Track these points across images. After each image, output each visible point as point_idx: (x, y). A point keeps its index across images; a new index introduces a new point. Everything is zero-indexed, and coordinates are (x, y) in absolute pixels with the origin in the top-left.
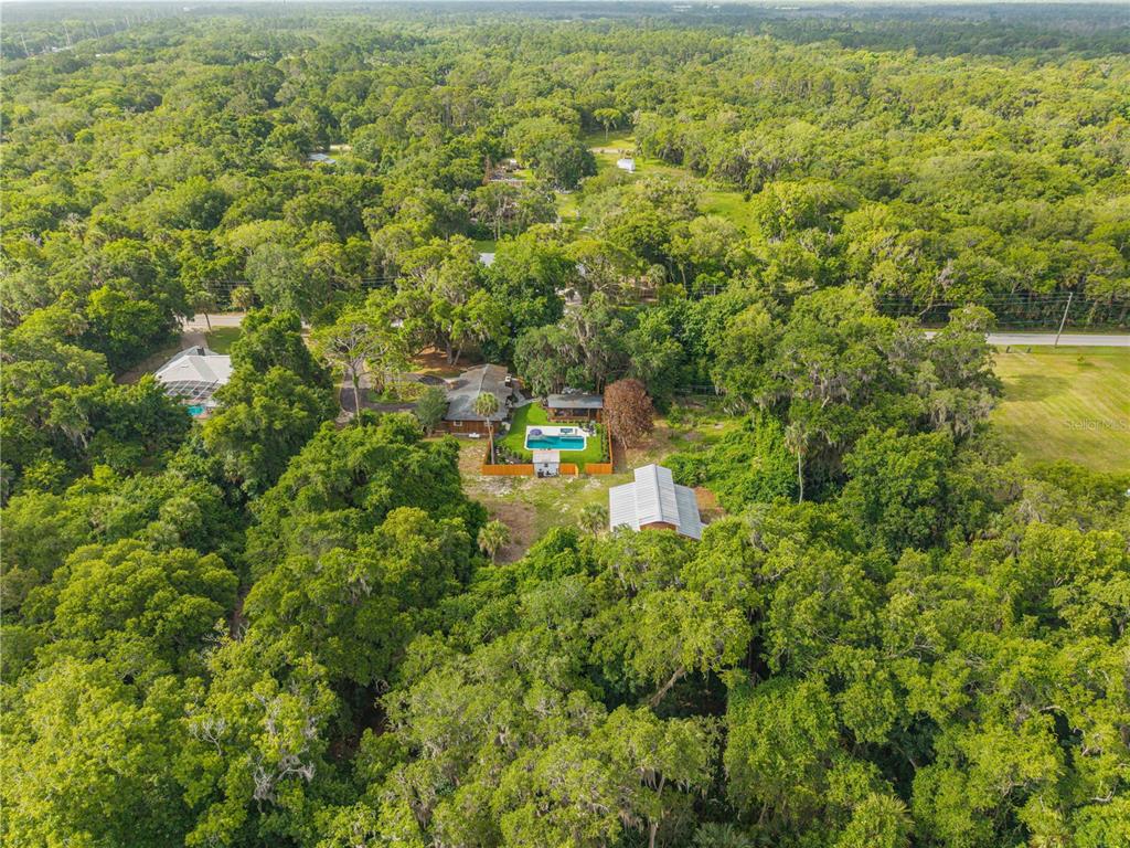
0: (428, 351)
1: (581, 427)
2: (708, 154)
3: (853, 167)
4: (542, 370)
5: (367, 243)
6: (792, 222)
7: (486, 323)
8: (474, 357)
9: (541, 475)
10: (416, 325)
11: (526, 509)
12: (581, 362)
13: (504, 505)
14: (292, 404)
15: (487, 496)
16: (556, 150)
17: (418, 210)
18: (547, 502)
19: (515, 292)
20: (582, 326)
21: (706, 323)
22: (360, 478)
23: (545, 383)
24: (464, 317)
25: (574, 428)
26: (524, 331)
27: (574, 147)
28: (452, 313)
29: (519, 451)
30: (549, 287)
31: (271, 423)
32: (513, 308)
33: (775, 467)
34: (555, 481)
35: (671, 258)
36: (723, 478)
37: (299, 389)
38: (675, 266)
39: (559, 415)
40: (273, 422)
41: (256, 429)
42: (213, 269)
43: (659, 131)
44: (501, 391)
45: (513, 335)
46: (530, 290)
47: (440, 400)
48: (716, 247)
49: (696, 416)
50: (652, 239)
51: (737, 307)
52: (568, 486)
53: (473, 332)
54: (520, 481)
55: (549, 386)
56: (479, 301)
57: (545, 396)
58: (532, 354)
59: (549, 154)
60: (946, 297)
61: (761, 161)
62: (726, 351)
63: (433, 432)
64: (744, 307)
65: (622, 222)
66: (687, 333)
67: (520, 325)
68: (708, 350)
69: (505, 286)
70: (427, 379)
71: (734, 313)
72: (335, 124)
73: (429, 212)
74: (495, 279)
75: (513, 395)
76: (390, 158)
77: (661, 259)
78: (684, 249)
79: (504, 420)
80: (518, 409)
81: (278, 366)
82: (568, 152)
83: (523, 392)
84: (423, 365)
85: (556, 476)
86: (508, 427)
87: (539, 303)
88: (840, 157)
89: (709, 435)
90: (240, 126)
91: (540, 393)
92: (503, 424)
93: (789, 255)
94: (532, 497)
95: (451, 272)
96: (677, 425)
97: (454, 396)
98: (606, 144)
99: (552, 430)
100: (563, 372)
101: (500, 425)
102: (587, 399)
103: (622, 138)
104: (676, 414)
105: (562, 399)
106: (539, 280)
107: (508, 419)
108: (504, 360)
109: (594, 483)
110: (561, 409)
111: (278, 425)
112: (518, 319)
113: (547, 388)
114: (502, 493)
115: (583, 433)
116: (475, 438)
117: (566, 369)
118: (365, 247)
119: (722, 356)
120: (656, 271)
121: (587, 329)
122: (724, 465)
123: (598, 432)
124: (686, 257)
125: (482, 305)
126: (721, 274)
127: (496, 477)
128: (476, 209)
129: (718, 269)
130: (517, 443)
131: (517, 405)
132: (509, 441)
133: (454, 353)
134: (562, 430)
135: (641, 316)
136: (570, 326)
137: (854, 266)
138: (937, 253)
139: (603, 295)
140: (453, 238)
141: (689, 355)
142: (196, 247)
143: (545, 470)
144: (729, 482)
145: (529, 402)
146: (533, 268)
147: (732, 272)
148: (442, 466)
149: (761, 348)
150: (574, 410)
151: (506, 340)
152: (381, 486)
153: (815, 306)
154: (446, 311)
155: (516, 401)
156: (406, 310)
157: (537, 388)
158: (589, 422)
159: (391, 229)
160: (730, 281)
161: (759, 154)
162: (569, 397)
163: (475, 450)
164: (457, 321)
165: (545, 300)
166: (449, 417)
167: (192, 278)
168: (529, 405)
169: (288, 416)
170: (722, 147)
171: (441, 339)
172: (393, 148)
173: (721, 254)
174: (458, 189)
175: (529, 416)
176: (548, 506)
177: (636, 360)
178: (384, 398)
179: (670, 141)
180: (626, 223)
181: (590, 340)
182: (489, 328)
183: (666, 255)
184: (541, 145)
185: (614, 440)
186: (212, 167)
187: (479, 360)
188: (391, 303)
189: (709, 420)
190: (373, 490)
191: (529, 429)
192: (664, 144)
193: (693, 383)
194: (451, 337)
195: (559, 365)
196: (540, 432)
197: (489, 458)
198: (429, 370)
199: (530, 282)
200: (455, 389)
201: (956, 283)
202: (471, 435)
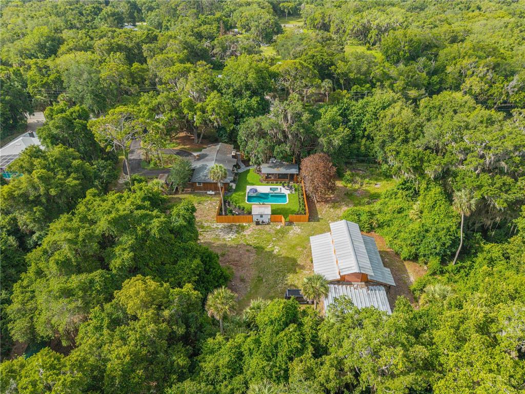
0: (182, 134)
1: (284, 187)
2: (345, 24)
3: (431, 28)
4: (257, 147)
5: (144, 66)
6: (408, 55)
7: (218, 114)
8: (211, 139)
9: (258, 223)
10: (172, 117)
11: (248, 251)
12: (285, 142)
13: (232, 247)
14: (68, 174)
15: (218, 239)
16: (260, 21)
17: (177, 47)
18: (262, 245)
19: (238, 94)
20: (286, 117)
21: (365, 115)
22: (107, 242)
23: (259, 156)
24: (203, 111)
25: (279, 187)
26: (245, 120)
27: (270, 19)
28: (195, 107)
29: (242, 205)
30: (260, 91)
31: (47, 190)
32: (236, 105)
33: (436, 222)
34: (267, 228)
35: (336, 76)
36: (389, 226)
37: (76, 162)
38: (338, 80)
39: (268, 178)
40: (49, 189)
41: (37, 194)
42: (46, 82)
43: (317, 13)
44: (229, 161)
45: (237, 123)
46: (248, 92)
47: (187, 168)
48: (364, 69)
49: (362, 179)
50: (324, 63)
51: (385, 105)
52: (277, 232)
53: (210, 121)
54: (243, 228)
55: (261, 157)
56: (213, 99)
57: (259, 164)
58: (250, 136)
59: (256, 23)
60: (511, 100)
61: (378, 25)
62: (381, 134)
63: (183, 191)
64: (389, 105)
65: (304, 54)
66: (352, 123)
67: (242, 116)
68: (366, 133)
69: (231, 89)
70: (180, 153)
71: (384, 108)
72: (139, 11)
73: (185, 48)
74: (224, 85)
75: (237, 164)
76: (167, 26)
77: (330, 76)
78: (345, 69)
79: (231, 182)
80: (240, 173)
81: (60, 145)
82: (267, 22)
83: (244, 162)
84: (179, 144)
85: (268, 224)
86: (234, 186)
87: (254, 101)
88: (424, 22)
89: (372, 192)
90: (85, 10)
91: (256, 163)
92: (231, 184)
93: (411, 74)
94: (252, 241)
95: (194, 80)
96: (349, 185)
97: (197, 165)
98: (287, 22)
99: (264, 189)
100: (272, 149)
101: (229, 186)
102: (288, 167)
103: (295, 20)
104: (349, 177)
105: (270, 167)
106: (254, 84)
107: (234, 181)
108: (231, 140)
109: (296, 230)
110: (270, 174)
111: (53, 192)
112: (240, 112)
113: (260, 159)
114: (230, 238)
115: (285, 191)
116: (212, 195)
117: (274, 146)
118: (144, 69)
119: (378, 137)
120: (327, 84)
121: (289, 118)
122: (387, 215)
123: (295, 190)
124: (345, 75)
125: (215, 102)
126: (368, 85)
127: (226, 224)
128: (215, 51)
129: (366, 82)
130: (240, 199)
131: (240, 171)
132: (235, 196)
133: (199, 135)
134: (271, 189)
135: (322, 111)
136: (277, 116)
137: (450, 80)
138: (504, 72)
139: (297, 95)
140: (199, 63)
141: (354, 136)
142: (40, 70)
143: (260, 220)
144: (394, 228)
145: (248, 168)
146: (250, 77)
147: (375, 84)
148: (181, 226)
149: (407, 131)
150: (279, 174)
151: (232, 127)
152: (124, 250)
153: (437, 104)
154: (191, 106)
155: (239, 168)
156: (165, 106)
157: (253, 159)
158: (289, 183)
159: (160, 57)
160: (374, 90)
161: (377, 21)
162: (275, 166)
163: (211, 204)
164: (199, 113)
165: (259, 99)
166: (193, 180)
167: (33, 88)
168: (248, 171)
169: (62, 185)
170: (354, 19)
171: (189, 126)
172: (169, 21)
173: (367, 73)
174: (204, 40)
175: (248, 178)
176: (263, 249)
177: (323, 140)
178: (152, 165)
179: (323, 19)
180: (307, 54)
181: (291, 126)
182: (220, 118)
183: (333, 74)
184: (252, 19)
185: (308, 197)
186: (61, 26)
187: (215, 141)
188: (155, 102)
189: (371, 182)
190: (117, 254)
191: (249, 188)
192: (319, 20)
193: (358, 156)
194: (195, 125)
195: (269, 144)
196: (256, 191)
197: (221, 209)
198: (183, 146)
199: (248, 87)
200: (198, 160)
201: (519, 91)
202: (208, 193)
